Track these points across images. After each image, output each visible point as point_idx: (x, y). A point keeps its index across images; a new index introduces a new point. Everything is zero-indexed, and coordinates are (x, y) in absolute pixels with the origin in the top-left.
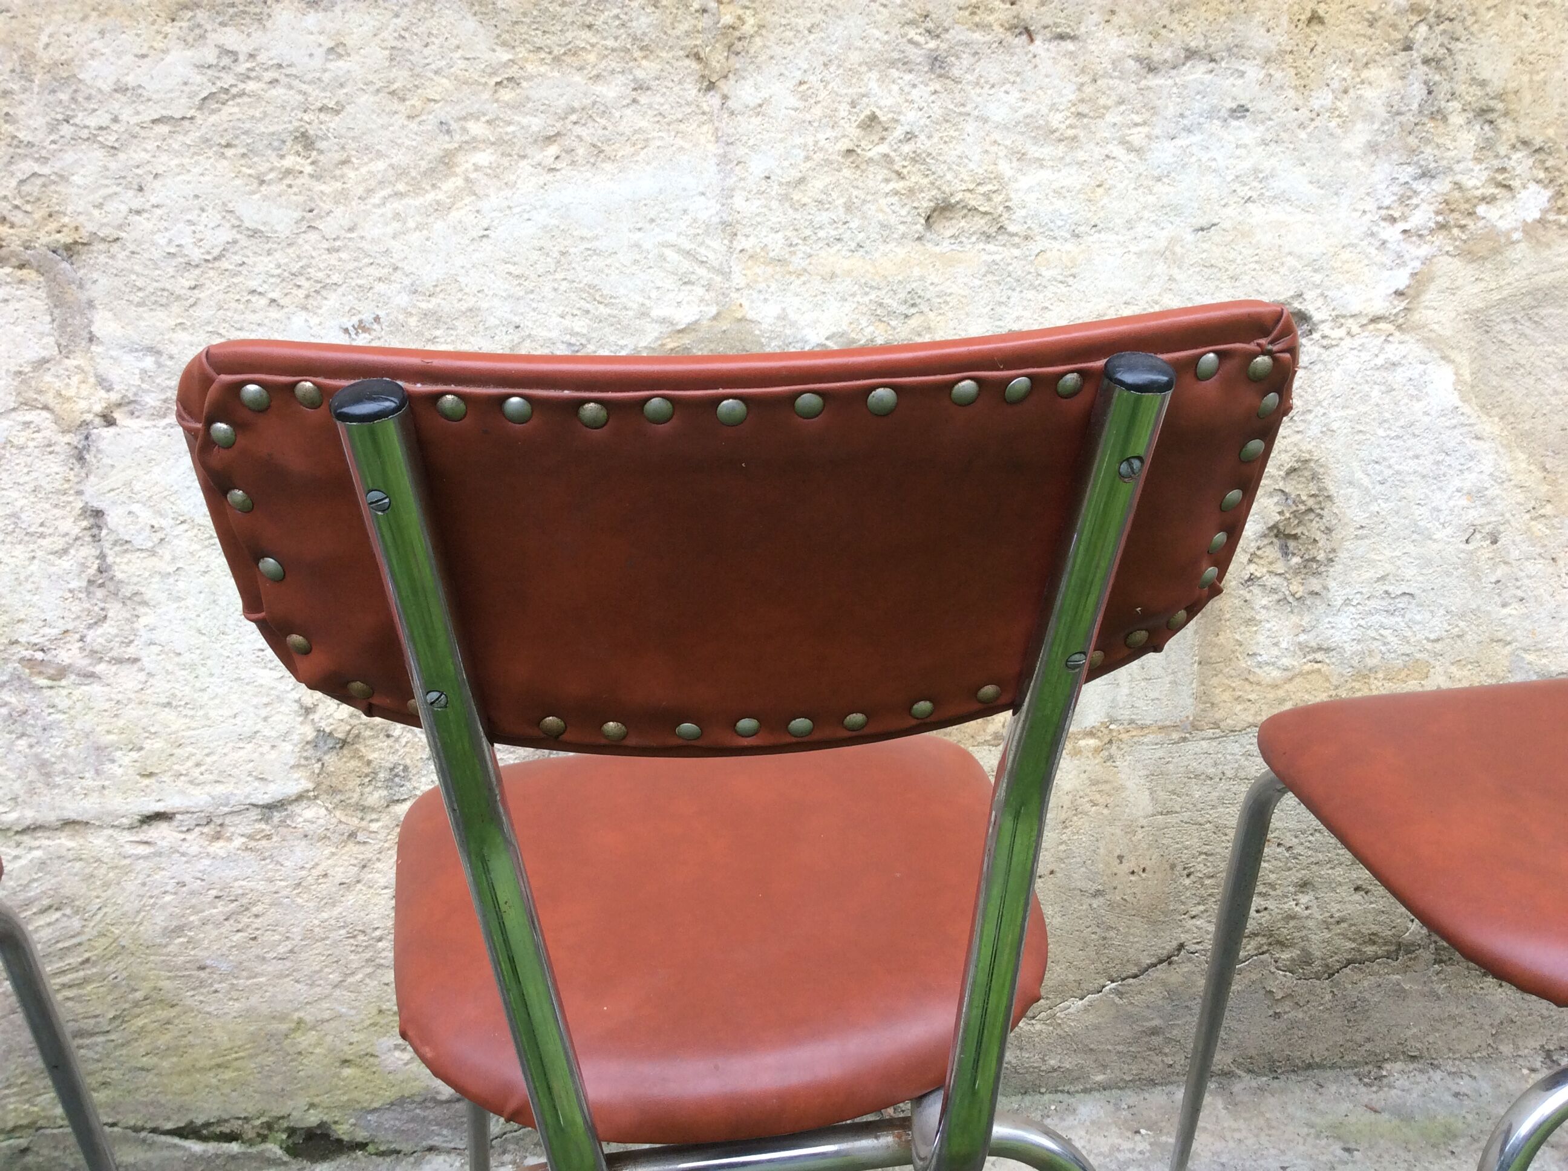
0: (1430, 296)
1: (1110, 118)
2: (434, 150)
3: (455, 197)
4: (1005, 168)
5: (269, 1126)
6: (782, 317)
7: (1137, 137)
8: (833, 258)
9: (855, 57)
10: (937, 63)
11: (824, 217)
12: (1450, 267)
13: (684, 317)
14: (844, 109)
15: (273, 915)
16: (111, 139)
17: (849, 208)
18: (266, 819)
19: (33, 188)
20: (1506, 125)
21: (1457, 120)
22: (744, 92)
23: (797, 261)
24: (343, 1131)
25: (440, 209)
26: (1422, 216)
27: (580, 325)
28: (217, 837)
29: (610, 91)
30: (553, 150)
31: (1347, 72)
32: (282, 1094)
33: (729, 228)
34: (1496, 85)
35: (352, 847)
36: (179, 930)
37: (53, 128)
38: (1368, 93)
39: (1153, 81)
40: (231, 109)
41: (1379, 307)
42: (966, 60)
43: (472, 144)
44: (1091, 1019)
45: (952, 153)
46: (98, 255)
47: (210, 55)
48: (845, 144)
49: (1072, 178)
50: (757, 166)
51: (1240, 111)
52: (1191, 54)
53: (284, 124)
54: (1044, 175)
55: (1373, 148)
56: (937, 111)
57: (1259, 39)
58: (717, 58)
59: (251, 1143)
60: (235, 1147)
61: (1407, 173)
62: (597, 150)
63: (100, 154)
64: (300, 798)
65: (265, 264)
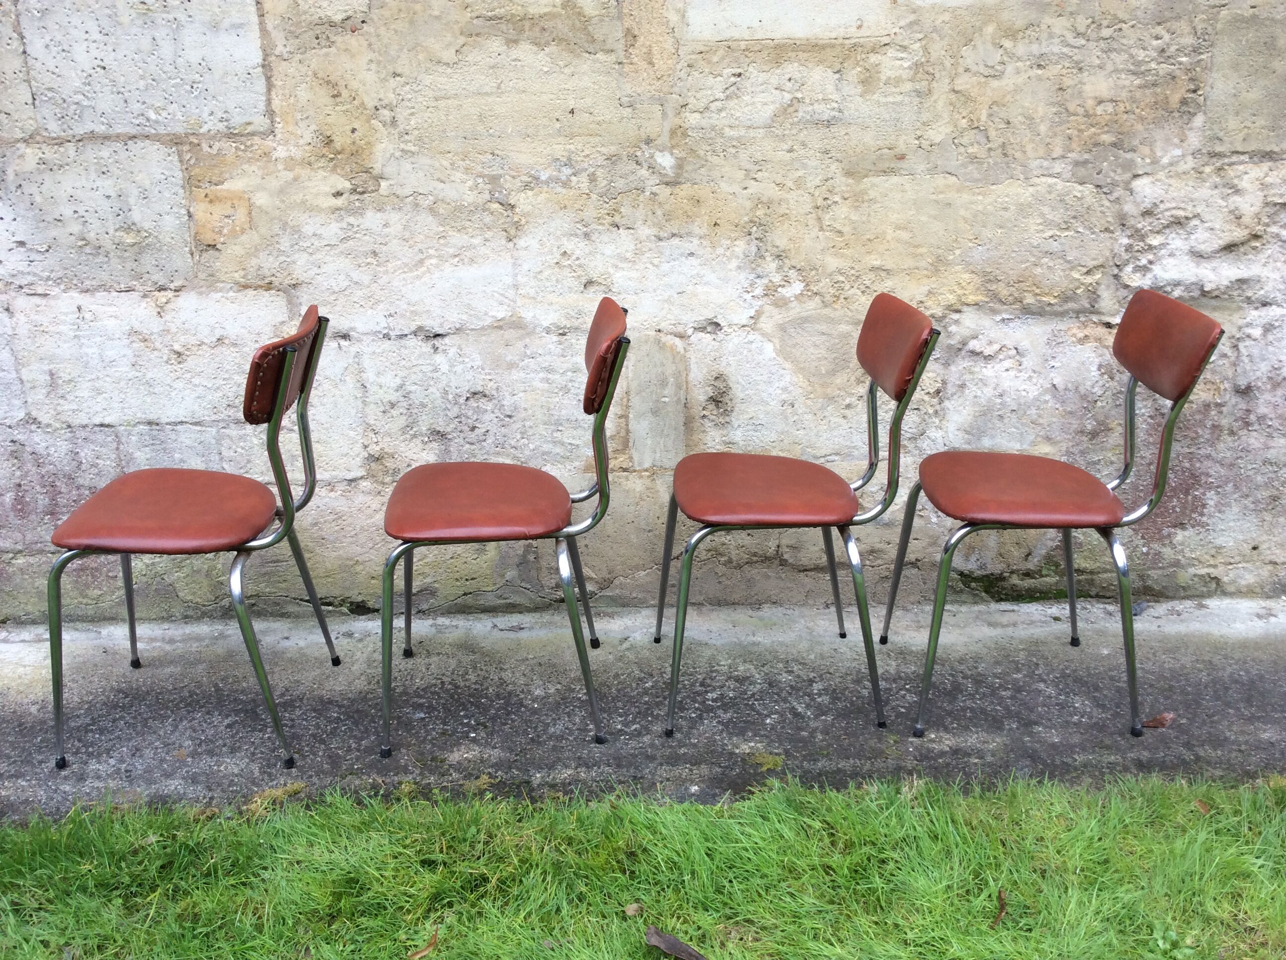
0: (762, 319)
1: (647, 255)
2: (417, 258)
3: (424, 273)
4: (611, 270)
5: (343, 600)
6: (534, 317)
7: (656, 261)
8: (552, 298)
9: (559, 233)
10: (587, 235)
11: (548, 284)
12: (767, 308)
13: (500, 315)
14: (555, 249)
15: (350, 520)
16: (311, 251)
17: (557, 281)
18: (349, 485)
19: (284, 265)
20: (786, 261)
21: (769, 259)
22: (521, 243)
23: (539, 299)
24: (370, 604)
25: (418, 277)
26: (759, 291)
27: (464, 317)
28: (332, 490)
29: (476, 241)
30: (457, 259)
31: (729, 242)
32: (348, 589)
33: (516, 287)
34: (782, 247)
35: (379, 497)
36: (316, 524)
37: (292, 246)
38: (736, 249)
39: (661, 243)
40: (351, 242)
41: (744, 322)
42: (597, 234)
43: (430, 257)
44: (648, 579)
45: (592, 265)
46: (304, 288)
47: (344, 225)
48: (555, 261)
49: (634, 274)
50: (526, 267)
51: (692, 254)
52: (674, 235)
53: (370, 247)
54: (625, 273)
55: (739, 267)
56: (587, 251)
57: (697, 231)
58: (513, 232)
59: (336, 606)
60: (330, 608)
61: (752, 276)
62: (472, 260)
63: (306, 255)
64: (362, 478)
65: (360, 293)
